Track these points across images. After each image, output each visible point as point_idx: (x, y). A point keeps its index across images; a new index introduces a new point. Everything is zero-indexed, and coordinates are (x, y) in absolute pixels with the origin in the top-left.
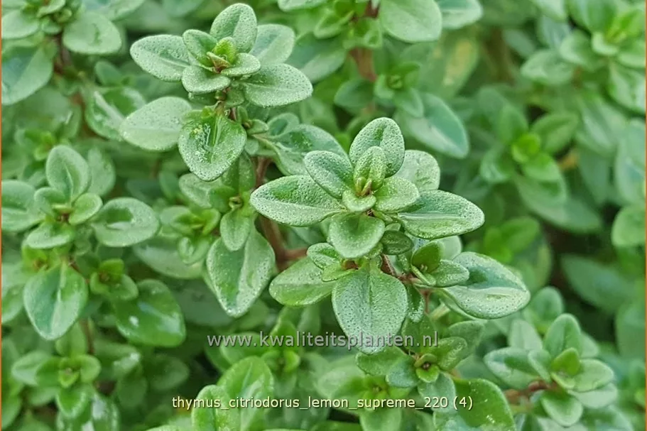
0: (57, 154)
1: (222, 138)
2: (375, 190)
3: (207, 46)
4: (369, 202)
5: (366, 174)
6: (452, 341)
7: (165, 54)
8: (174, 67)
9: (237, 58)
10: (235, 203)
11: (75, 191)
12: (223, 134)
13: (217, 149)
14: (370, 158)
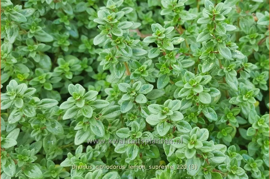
0: (134, 123)
1: (165, 127)
2: (195, 143)
3: (163, 108)
4: (193, 146)
5: (193, 139)
6: (211, 166)
7: (155, 108)
8: (156, 111)
9: (169, 111)
10: (169, 135)
11: (137, 130)
12: (166, 126)
13: (164, 129)
14: (194, 136)
